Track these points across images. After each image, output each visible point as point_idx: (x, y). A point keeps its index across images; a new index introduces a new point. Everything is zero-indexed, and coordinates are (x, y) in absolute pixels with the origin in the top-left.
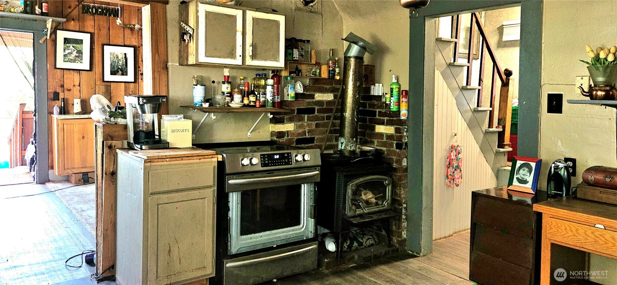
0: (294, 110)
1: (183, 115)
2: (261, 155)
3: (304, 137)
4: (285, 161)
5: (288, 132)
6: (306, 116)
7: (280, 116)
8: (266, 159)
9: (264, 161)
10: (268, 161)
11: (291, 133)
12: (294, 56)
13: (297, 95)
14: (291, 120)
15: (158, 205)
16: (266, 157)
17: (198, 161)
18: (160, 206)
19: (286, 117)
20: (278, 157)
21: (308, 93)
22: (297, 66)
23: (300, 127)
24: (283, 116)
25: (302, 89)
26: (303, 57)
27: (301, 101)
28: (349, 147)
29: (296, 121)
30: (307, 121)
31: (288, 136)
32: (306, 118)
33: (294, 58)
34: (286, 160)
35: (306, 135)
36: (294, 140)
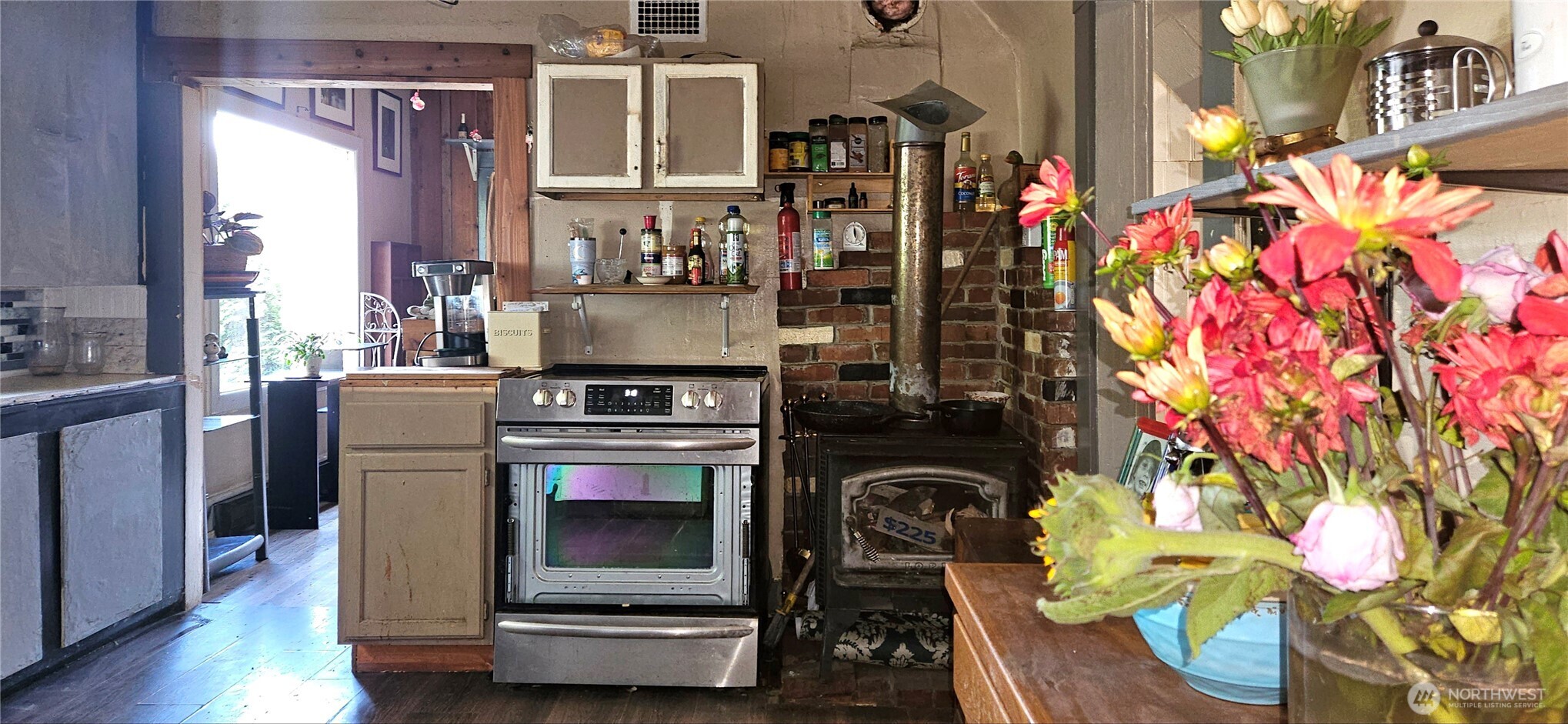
0: (834, 293)
1: (547, 303)
2: (588, 387)
3: (866, 361)
4: (653, 404)
5: (815, 347)
6: (871, 308)
7: (792, 308)
8: (601, 397)
9: (596, 400)
10: (606, 403)
11: (824, 351)
12: (832, 161)
13: (847, 259)
14: (823, 319)
15: (365, 472)
16: (601, 393)
17: (453, 390)
18: (369, 475)
19: (808, 311)
20: (634, 393)
21: (878, 251)
22: (853, 184)
23: (854, 335)
24: (801, 307)
25: (864, 242)
26: (861, 161)
27: (854, 272)
28: (904, 387)
29: (839, 321)
30: (876, 321)
31: (814, 358)
32: (871, 313)
33: (834, 164)
34: (656, 404)
35: (871, 357)
36: (834, 367)
